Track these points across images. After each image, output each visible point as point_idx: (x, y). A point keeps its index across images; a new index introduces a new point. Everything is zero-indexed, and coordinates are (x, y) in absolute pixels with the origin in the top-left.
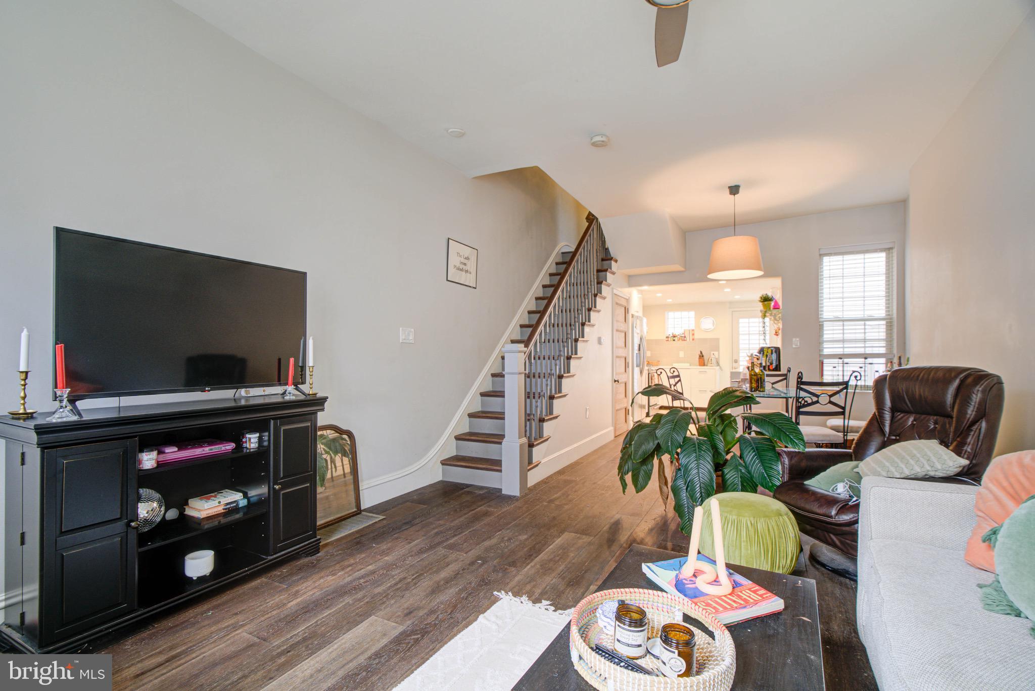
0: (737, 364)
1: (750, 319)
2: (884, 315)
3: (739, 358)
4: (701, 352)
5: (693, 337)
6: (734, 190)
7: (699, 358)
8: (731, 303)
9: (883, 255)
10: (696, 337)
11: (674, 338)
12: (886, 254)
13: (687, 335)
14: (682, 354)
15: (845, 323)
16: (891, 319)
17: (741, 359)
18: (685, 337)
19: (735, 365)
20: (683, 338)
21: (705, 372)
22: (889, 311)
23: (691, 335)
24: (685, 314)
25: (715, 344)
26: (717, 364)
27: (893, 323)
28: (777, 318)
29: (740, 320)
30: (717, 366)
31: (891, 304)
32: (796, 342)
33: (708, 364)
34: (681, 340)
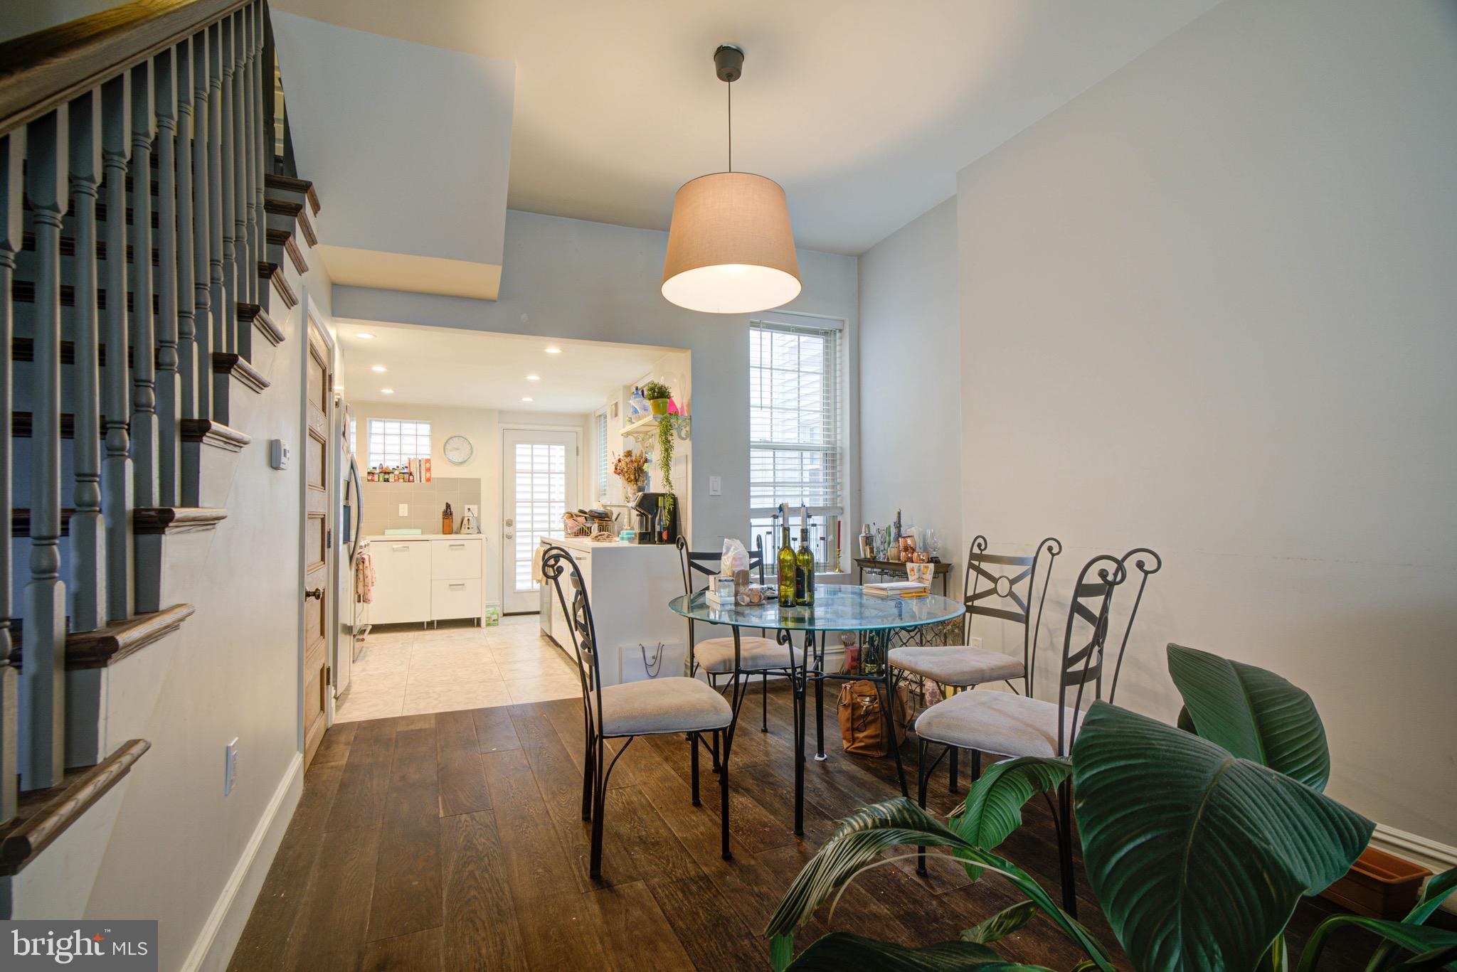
0: (511, 528)
1: (535, 447)
2: (822, 443)
3: (515, 518)
4: (448, 506)
5: (428, 475)
7: (444, 519)
8: (501, 412)
9: (819, 342)
10: (435, 474)
11: (387, 476)
13: (414, 470)
14: (403, 510)
15: (778, 453)
16: (834, 449)
17: (519, 517)
18: (411, 474)
19: (507, 530)
20: (407, 476)
21: (463, 545)
22: (829, 436)
23: (423, 471)
24: (409, 427)
25: (472, 489)
26: (479, 528)
27: (838, 457)
28: (683, 434)
29: (518, 446)
30: (479, 532)
31: (833, 423)
32: (715, 484)
33: (464, 530)
34: (402, 480)
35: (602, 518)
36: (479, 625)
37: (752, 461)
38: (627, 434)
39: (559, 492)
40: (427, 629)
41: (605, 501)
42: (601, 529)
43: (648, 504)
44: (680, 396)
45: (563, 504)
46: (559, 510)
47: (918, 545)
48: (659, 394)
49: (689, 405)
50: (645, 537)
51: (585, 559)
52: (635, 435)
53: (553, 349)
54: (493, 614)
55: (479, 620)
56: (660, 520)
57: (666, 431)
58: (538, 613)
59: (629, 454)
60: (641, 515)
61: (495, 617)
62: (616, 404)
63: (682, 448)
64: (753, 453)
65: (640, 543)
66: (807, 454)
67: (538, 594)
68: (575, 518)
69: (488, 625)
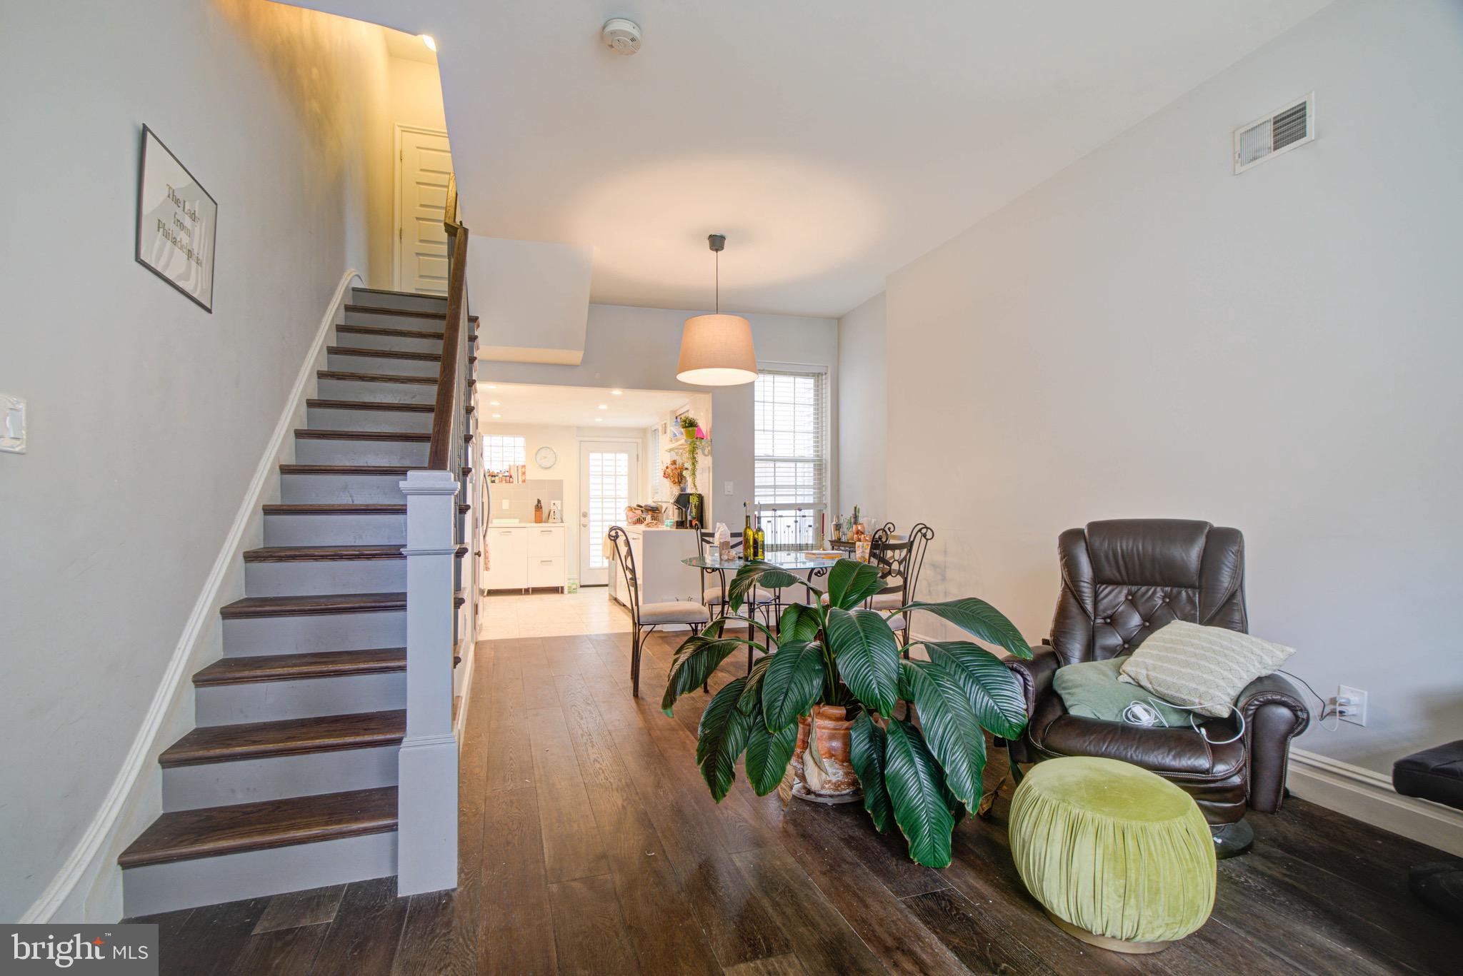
0: (586, 519)
1: (604, 455)
2: (812, 456)
3: (589, 512)
4: (539, 501)
5: (524, 478)
6: (717, 242)
7: (536, 511)
8: (579, 428)
9: (810, 382)
10: (528, 477)
11: (493, 479)
12: (815, 380)
13: (513, 473)
14: (507, 504)
15: (778, 464)
16: (821, 461)
17: (592, 511)
18: (511, 477)
19: (583, 520)
20: (508, 478)
21: (550, 531)
22: (817, 451)
23: (520, 474)
24: (508, 440)
25: (557, 488)
26: (562, 519)
27: (824, 466)
28: (706, 452)
29: (591, 454)
30: (562, 522)
31: (820, 442)
32: (729, 487)
33: (551, 520)
34: (504, 482)
35: (654, 511)
36: (562, 592)
37: (756, 470)
38: (671, 450)
39: (623, 490)
40: (525, 594)
41: (658, 498)
42: (654, 518)
43: (682, 501)
44: (704, 424)
45: (626, 500)
46: (624, 504)
47: (866, 530)
48: (690, 424)
49: (710, 432)
50: (681, 524)
51: (638, 539)
52: (676, 451)
53: (617, 392)
54: (573, 584)
55: (562, 588)
56: (691, 512)
57: (693, 451)
58: (607, 585)
59: (674, 462)
60: (679, 508)
61: (574, 587)
62: (665, 424)
63: (704, 461)
64: (757, 464)
65: (677, 528)
66: (799, 465)
67: (607, 571)
68: (634, 510)
69: (569, 592)
